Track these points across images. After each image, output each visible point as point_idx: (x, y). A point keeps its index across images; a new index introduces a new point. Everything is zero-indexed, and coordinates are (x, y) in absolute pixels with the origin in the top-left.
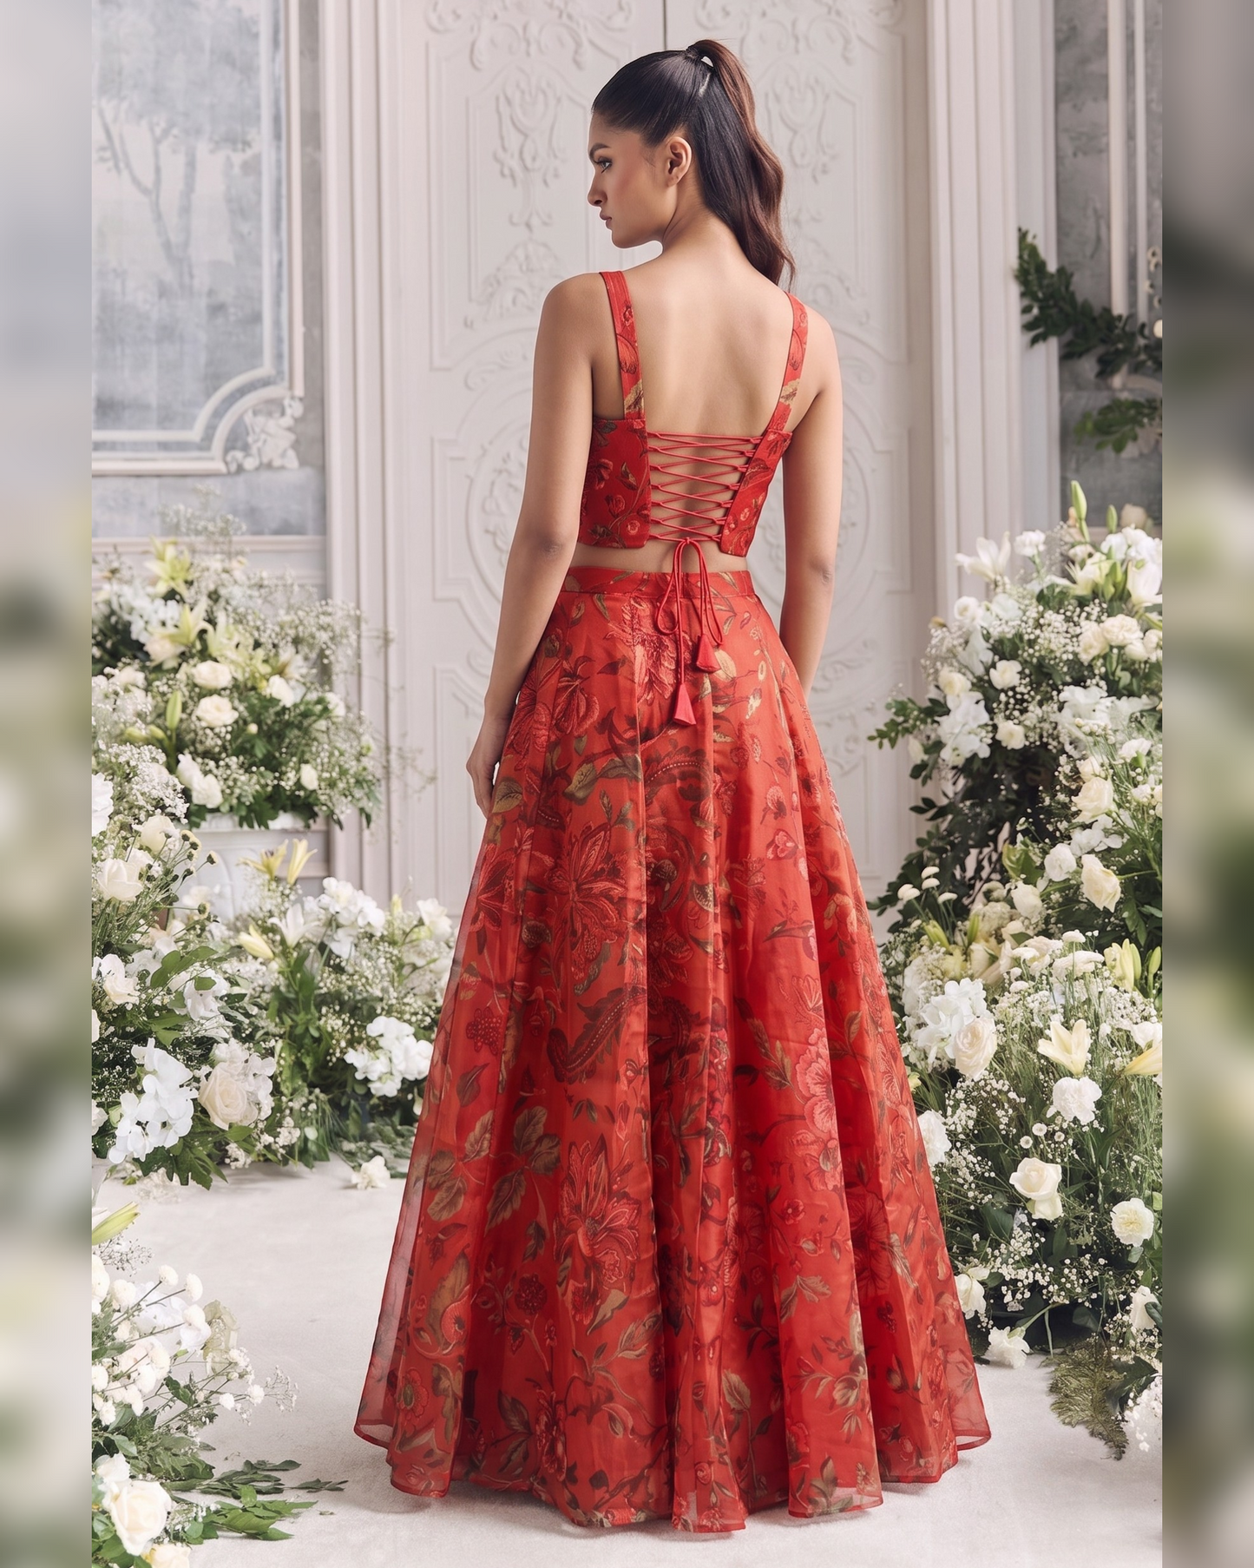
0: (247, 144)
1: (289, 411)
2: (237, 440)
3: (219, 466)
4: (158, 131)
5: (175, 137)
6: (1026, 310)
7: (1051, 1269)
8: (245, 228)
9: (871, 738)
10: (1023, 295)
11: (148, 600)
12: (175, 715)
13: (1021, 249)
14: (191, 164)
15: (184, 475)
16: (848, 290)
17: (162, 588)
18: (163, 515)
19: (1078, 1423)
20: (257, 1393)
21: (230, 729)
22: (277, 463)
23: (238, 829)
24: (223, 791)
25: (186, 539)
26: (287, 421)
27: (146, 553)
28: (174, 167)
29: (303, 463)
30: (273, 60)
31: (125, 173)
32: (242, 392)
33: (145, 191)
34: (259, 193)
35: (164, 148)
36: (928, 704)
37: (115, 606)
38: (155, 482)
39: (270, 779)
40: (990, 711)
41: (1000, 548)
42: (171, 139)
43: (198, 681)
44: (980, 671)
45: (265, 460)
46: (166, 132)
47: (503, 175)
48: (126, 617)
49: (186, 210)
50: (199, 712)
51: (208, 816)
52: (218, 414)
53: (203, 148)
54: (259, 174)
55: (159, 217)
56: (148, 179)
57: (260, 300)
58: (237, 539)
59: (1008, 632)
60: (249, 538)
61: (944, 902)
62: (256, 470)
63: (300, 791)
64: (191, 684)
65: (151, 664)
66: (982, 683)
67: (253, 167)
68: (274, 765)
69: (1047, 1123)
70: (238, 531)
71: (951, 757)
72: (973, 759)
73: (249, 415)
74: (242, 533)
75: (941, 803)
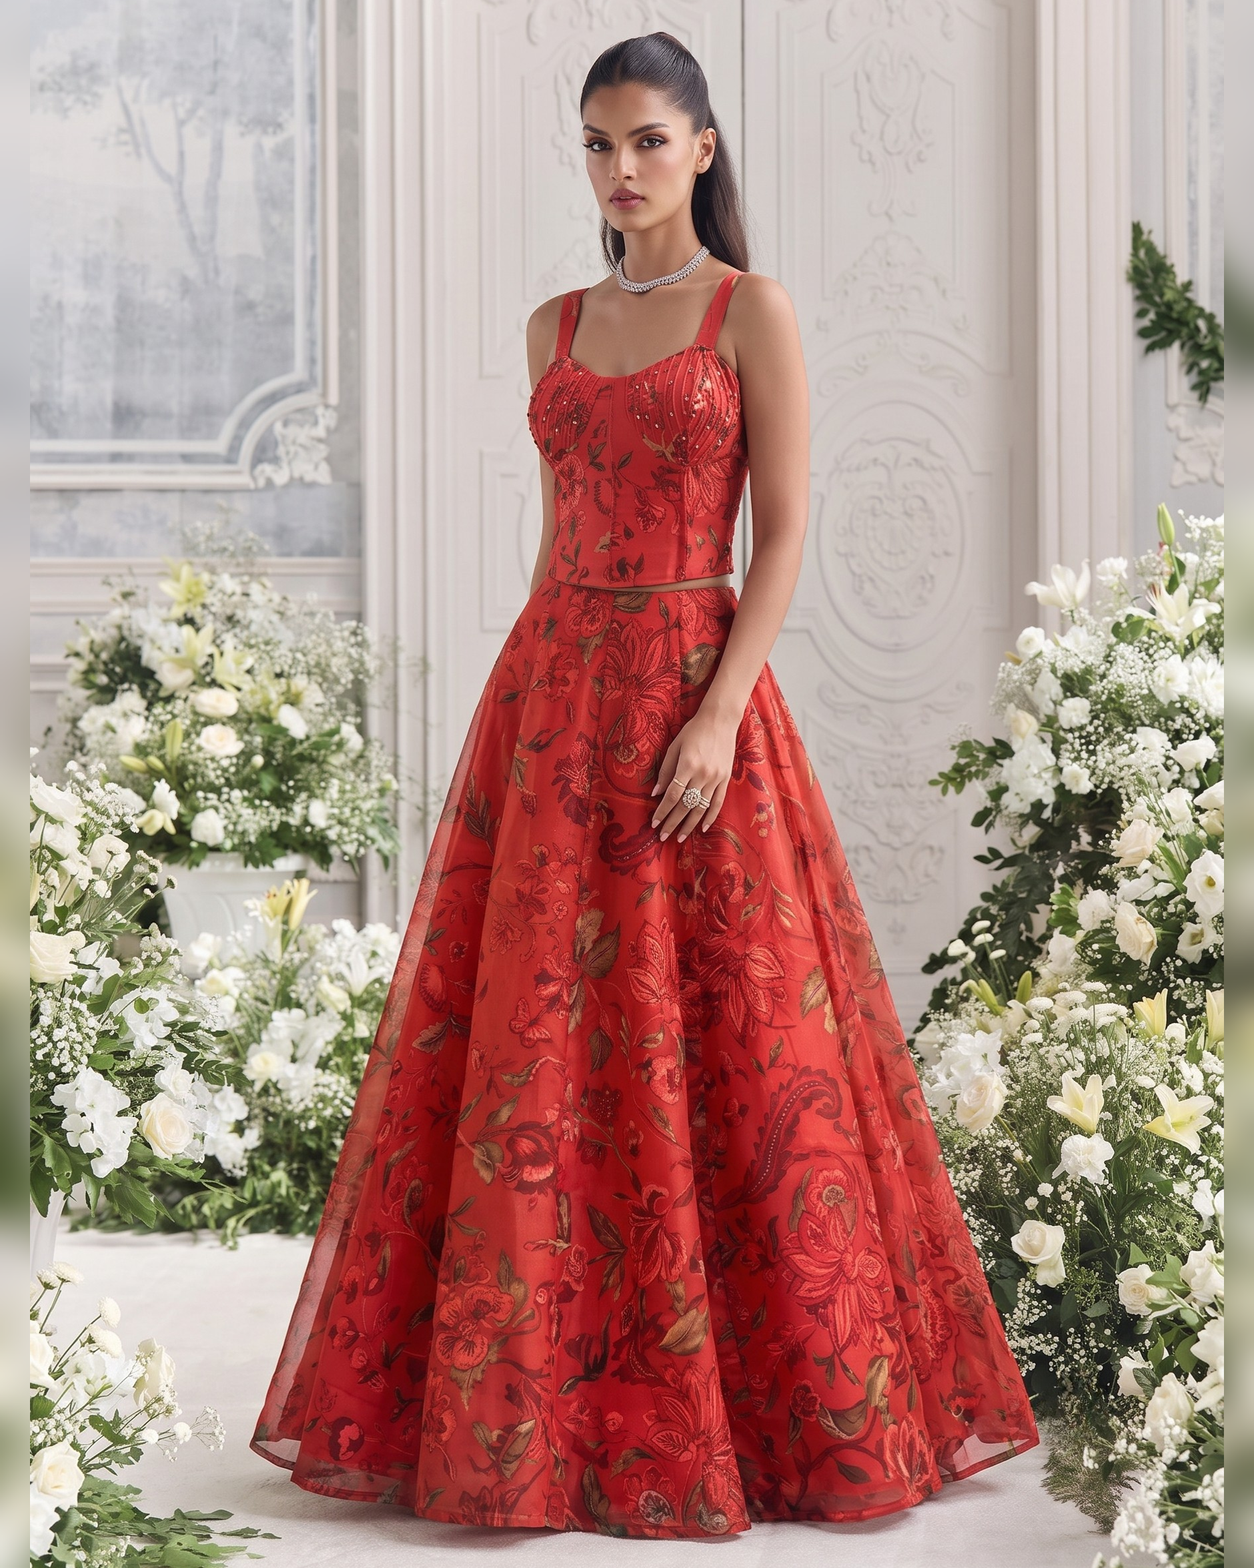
0: (279, 126)
1: (322, 422)
2: (265, 453)
3: (244, 480)
4: (182, 113)
5: (201, 118)
6: (1141, 315)
7: (1056, 1339)
8: (275, 219)
9: (933, 783)
10: (1138, 298)
11: (161, 624)
12: (175, 748)
13: (1135, 248)
14: (218, 149)
15: (207, 491)
16: (944, 292)
17: (178, 612)
18: (183, 534)
20: (183, 1431)
21: (235, 760)
22: (308, 479)
23: (242, 870)
24: (225, 828)
25: (205, 560)
26: (320, 432)
27: (162, 574)
28: (199, 148)
29: (336, 475)
30: (308, 33)
31: (146, 160)
32: (272, 399)
33: (167, 178)
34: (291, 182)
35: (188, 130)
36: (993, 744)
37: (126, 633)
38: (177, 496)
39: (277, 815)
40: (1056, 752)
41: (1078, 573)
42: (196, 121)
43: (199, 709)
44: (1050, 709)
45: (297, 475)
46: (192, 112)
47: (561, 162)
48: (139, 642)
49: (212, 200)
50: (201, 741)
51: (210, 855)
52: (244, 425)
53: (231, 131)
54: (292, 160)
55: (182, 208)
56: (171, 167)
57: (291, 299)
58: (261, 560)
59: (1076, 667)
60: (275, 560)
61: (996, 960)
62: (286, 486)
63: (308, 829)
64: (196, 713)
65: (162, 694)
66: (1050, 723)
67: (284, 152)
68: (281, 799)
69: (1055, 1183)
70: (262, 552)
71: (1013, 804)
72: (1038, 806)
73: (278, 427)
74: (267, 554)
75: (1007, 851)
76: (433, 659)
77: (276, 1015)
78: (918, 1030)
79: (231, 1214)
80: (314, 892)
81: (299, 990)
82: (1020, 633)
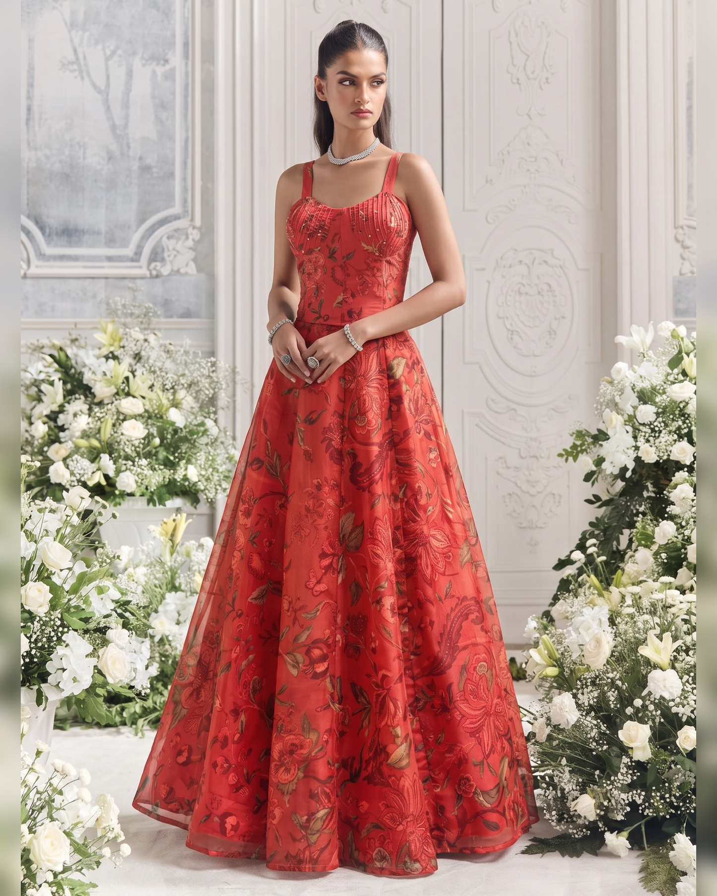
0: (166, 61)
1: (191, 237)
2: (156, 256)
3: (144, 271)
4: (108, 53)
5: (120, 56)
7: (643, 793)
8: (164, 116)
9: (560, 455)
11: (95, 359)
12: (107, 432)
14: (130, 73)
15: (124, 278)
16: (562, 162)
17: (105, 351)
18: (108, 304)
19: (655, 890)
21: (142, 441)
22: (182, 271)
23: (146, 507)
24: (136, 482)
25: (121, 320)
26: (190, 243)
27: (96, 328)
28: (118, 74)
29: (199, 270)
30: (184, 6)
31: (87, 80)
32: (161, 223)
33: (100, 92)
34: (174, 94)
35: (110, 63)
36: (596, 432)
38: (103, 281)
39: (168, 473)
40: (635, 437)
41: (646, 331)
42: (116, 58)
43: (121, 410)
44: (630, 411)
45: (175, 268)
46: (113, 53)
48: (81, 370)
49: (126, 104)
50: (122, 430)
51: (128, 498)
52: (144, 239)
53: (137, 63)
54: (174, 80)
55: (108, 109)
56: (101, 84)
57: (173, 164)
58: (154, 320)
59: (646, 385)
60: (163, 320)
61: (601, 562)
62: (169, 275)
63: (187, 483)
64: (118, 412)
65: (96, 400)
66: (631, 420)
67: (170, 76)
68: (170, 465)
69: (643, 699)
70: (156, 315)
71: (609, 468)
72: (624, 469)
73: (165, 239)
74: (158, 316)
75: (605, 497)
77: (168, 595)
78: (552, 605)
79: (141, 717)
80: (190, 521)
81: (181, 580)
82: (614, 365)
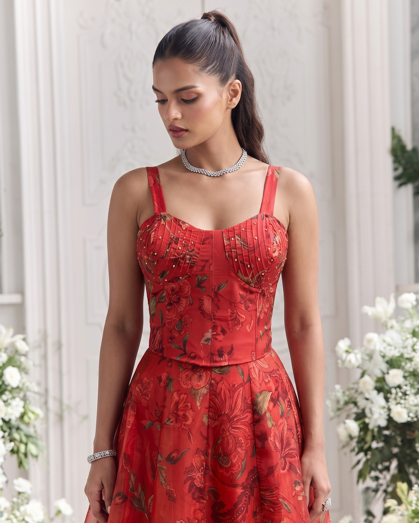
6: (396, 169)
10: (394, 162)
13: (393, 139)
40: (387, 399)
41: (388, 301)
44: (380, 375)
47: (119, 103)
59: (395, 353)
76: (64, 341)
